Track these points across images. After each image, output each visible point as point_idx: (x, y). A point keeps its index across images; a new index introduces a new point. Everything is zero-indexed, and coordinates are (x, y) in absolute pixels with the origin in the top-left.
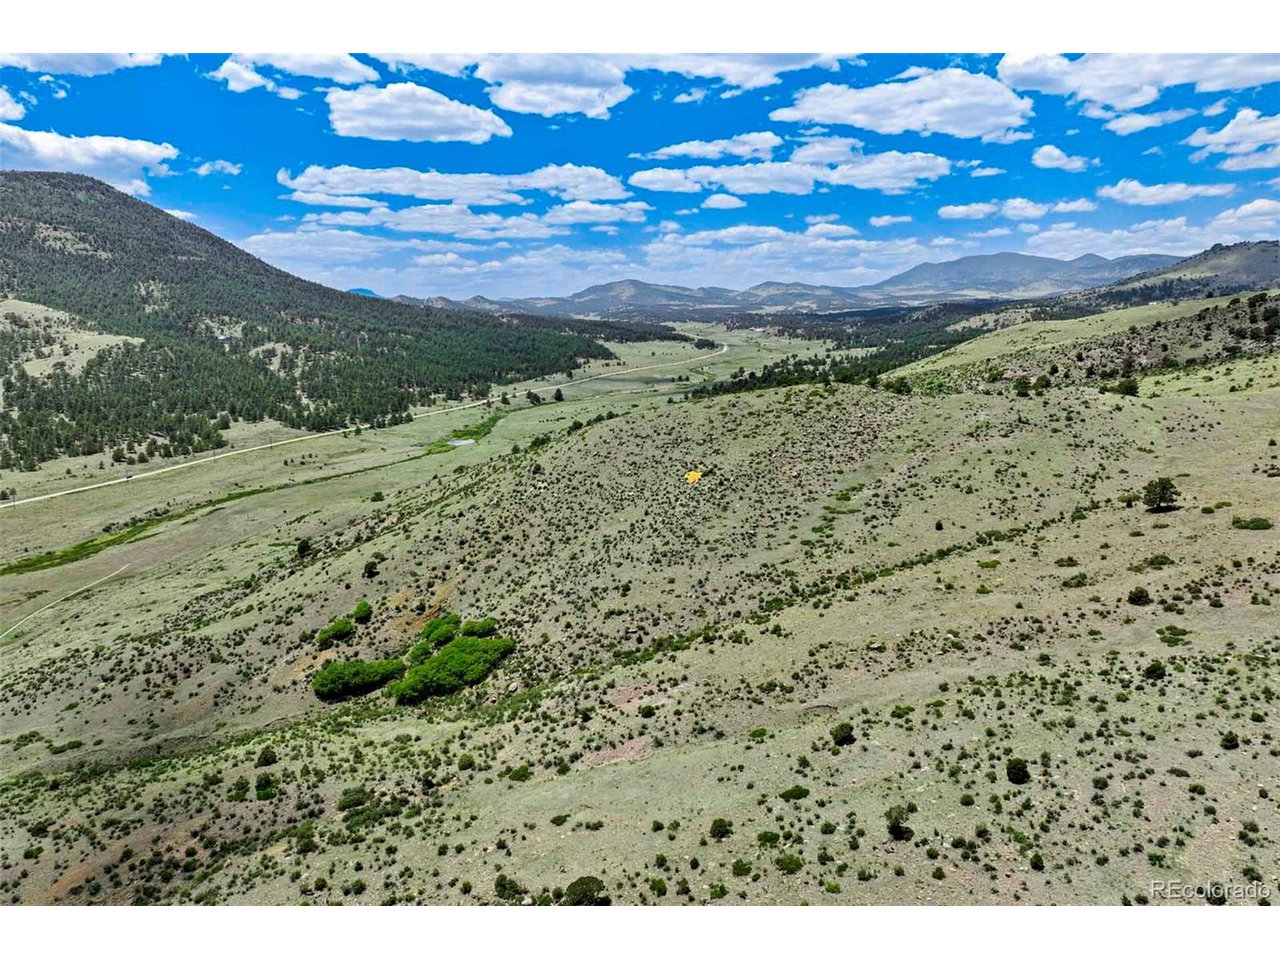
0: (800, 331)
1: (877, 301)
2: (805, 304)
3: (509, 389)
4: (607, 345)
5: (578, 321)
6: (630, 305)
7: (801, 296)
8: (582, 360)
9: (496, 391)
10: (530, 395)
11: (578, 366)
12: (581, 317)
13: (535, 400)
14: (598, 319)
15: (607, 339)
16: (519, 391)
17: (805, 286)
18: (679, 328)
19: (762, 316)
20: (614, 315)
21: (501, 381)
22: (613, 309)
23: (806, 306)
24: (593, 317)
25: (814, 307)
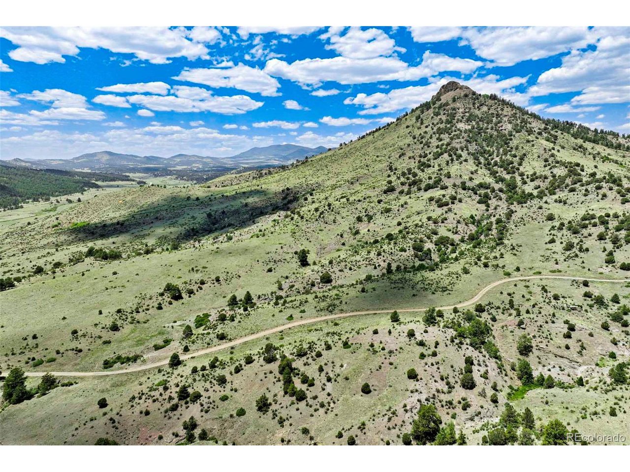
0: (185, 178)
1: (231, 164)
2: (197, 165)
3: (58, 198)
4: (97, 183)
5: (80, 172)
6: (107, 164)
7: (195, 162)
8: (86, 189)
9: (53, 199)
10: (67, 200)
11: (85, 191)
12: (80, 170)
13: (70, 201)
14: (90, 171)
15: (96, 181)
16: (63, 198)
17: (198, 157)
18: (131, 175)
19: (171, 171)
20: (98, 169)
21: (53, 196)
22: (97, 166)
23: (197, 166)
24: (86, 170)
25: (201, 167)
